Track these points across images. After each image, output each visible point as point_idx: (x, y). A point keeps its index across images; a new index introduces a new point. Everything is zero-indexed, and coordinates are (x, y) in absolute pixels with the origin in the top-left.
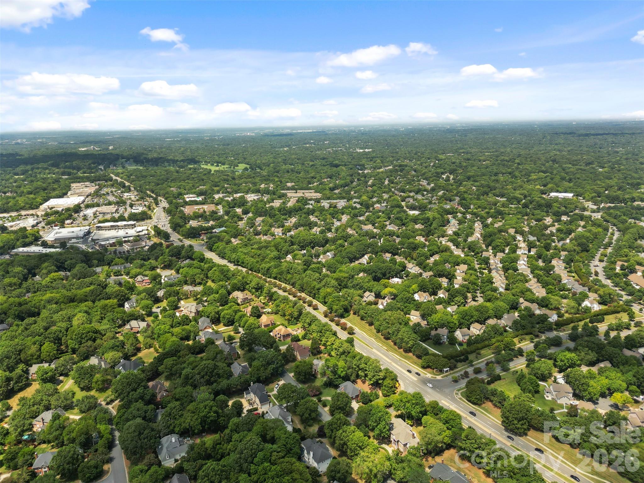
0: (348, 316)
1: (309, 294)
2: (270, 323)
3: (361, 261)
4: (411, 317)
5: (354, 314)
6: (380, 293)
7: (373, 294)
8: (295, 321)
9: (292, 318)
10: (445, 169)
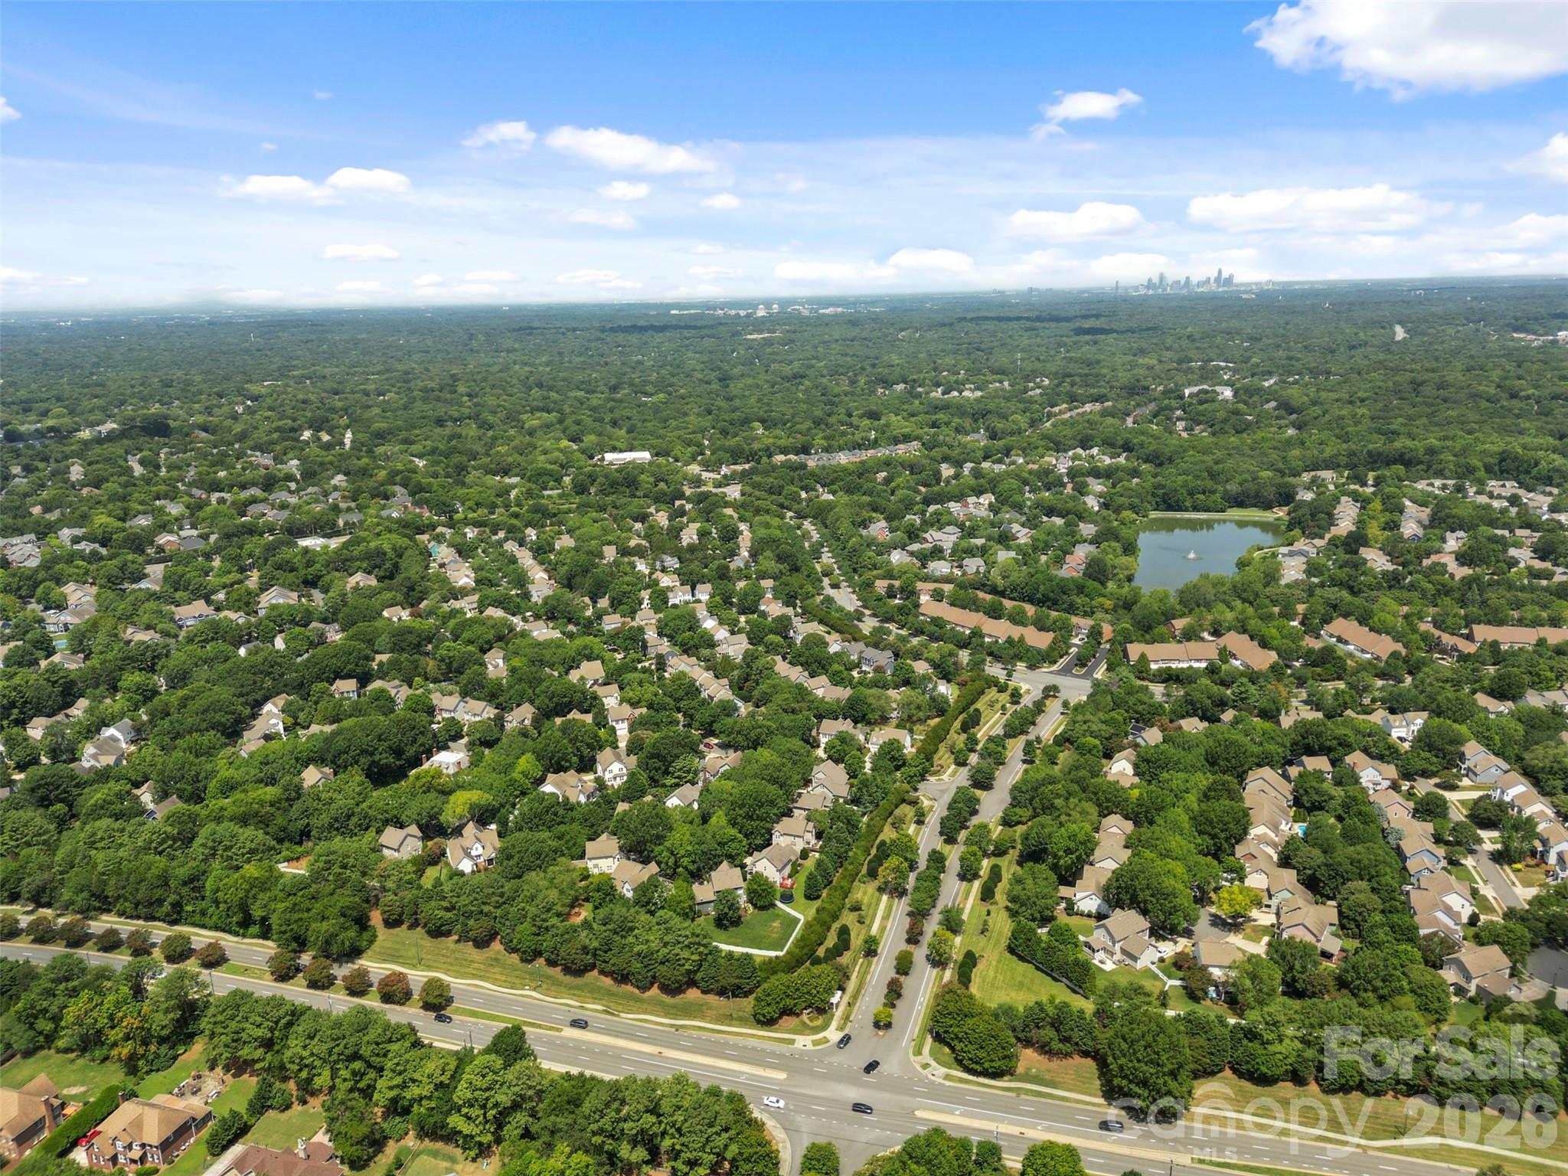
0: (371, 942)
1: (142, 910)
2: (43, 1111)
3: (260, 726)
4: (590, 864)
5: (391, 923)
6: (434, 816)
7: (413, 829)
8: (164, 1049)
9: (145, 1043)
10: (294, 420)
